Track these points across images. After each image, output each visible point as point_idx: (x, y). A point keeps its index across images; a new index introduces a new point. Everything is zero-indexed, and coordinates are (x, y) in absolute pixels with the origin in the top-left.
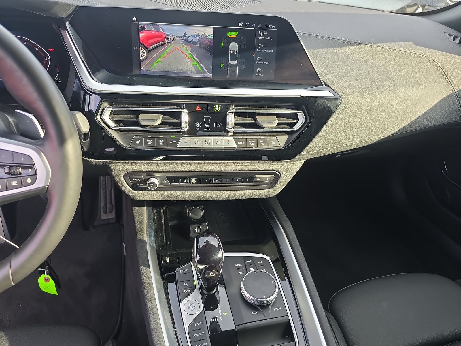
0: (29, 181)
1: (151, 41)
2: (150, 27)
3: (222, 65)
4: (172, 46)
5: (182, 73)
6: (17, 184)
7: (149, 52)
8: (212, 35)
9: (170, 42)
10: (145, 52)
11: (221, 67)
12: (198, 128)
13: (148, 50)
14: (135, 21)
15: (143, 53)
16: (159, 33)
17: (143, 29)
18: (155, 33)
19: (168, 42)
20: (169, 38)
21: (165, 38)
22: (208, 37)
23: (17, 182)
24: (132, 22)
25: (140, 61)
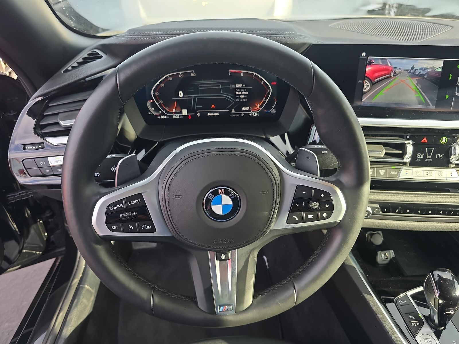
0: (325, 215)
1: (377, 74)
2: (377, 61)
3: (447, 97)
4: (398, 79)
5: (404, 104)
6: (313, 218)
7: (373, 84)
8: (441, 68)
9: (396, 75)
10: (369, 84)
11: (446, 98)
12: (419, 159)
13: (372, 83)
14: (363, 56)
15: (367, 86)
16: (386, 67)
17: (370, 63)
18: (383, 67)
19: (394, 75)
20: (396, 71)
21: (392, 71)
22: (437, 69)
23: (313, 216)
24: (360, 57)
25: (363, 93)
